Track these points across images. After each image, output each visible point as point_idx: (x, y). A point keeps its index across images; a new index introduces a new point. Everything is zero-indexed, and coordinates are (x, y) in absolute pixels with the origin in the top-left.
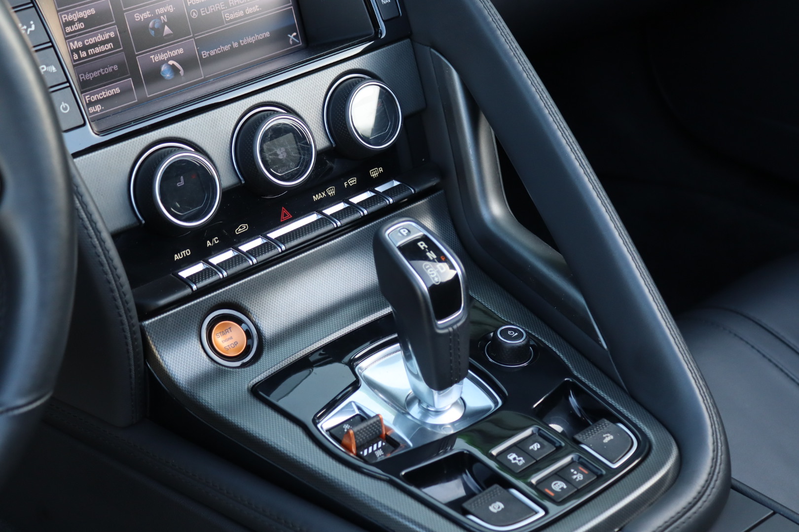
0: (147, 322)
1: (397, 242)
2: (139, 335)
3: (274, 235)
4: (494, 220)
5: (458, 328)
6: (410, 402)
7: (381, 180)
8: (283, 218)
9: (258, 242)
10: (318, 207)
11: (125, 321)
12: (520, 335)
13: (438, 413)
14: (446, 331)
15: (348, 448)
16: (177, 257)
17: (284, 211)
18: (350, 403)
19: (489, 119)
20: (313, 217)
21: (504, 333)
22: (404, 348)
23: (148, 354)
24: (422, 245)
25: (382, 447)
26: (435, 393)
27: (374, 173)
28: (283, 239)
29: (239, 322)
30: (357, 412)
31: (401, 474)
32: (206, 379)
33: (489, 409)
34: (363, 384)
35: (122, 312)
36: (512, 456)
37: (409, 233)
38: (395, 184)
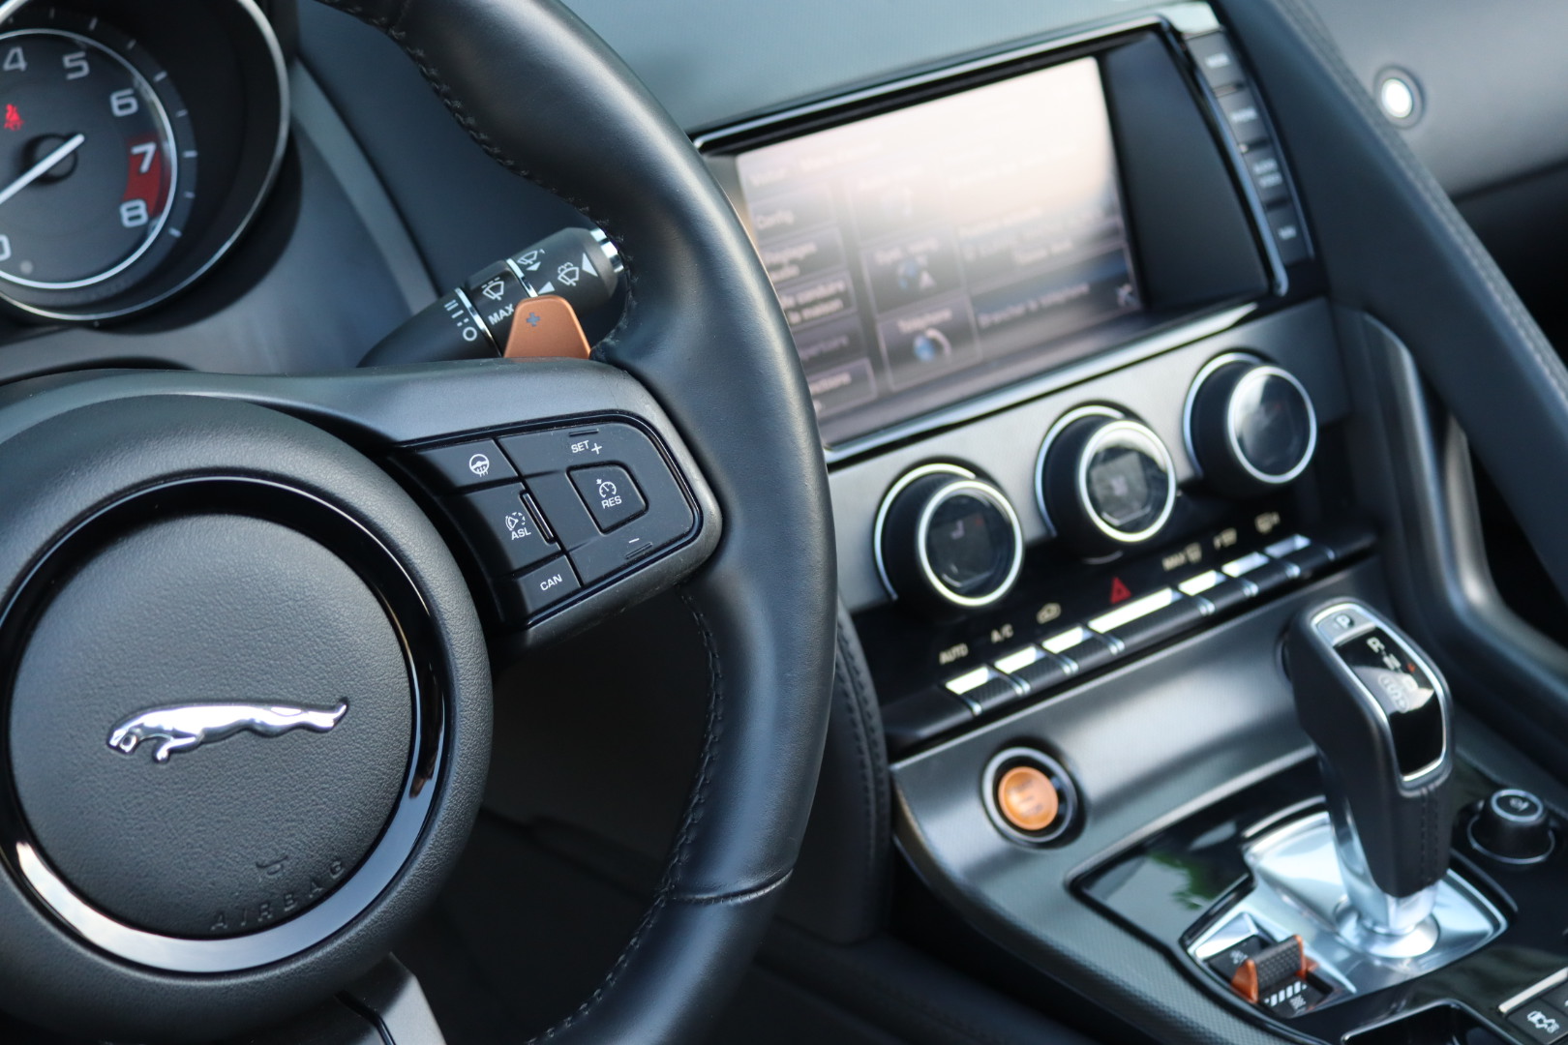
0: (898, 766)
1: (1332, 638)
2: (886, 787)
3: (1103, 623)
4: (1472, 610)
5: (1437, 789)
6: (1340, 916)
7: (1278, 534)
8: (1115, 597)
9: (1074, 637)
10: (1173, 579)
11: (868, 762)
12: (1532, 809)
13: (1391, 937)
14: (1416, 794)
15: (1243, 993)
16: (946, 657)
17: (1117, 584)
18: (1240, 916)
20: (1163, 598)
21: (1504, 803)
22: (1338, 821)
23: (896, 820)
24: (1375, 644)
25: (1302, 993)
26: (1391, 900)
27: (1265, 524)
28: (1120, 632)
29: (1048, 773)
30: (1254, 931)
31: (1342, 1038)
32: (993, 866)
33: (1481, 936)
34: (1260, 884)
35: (864, 745)
36: (1535, 1017)
37: (1352, 623)
38: (1301, 542)
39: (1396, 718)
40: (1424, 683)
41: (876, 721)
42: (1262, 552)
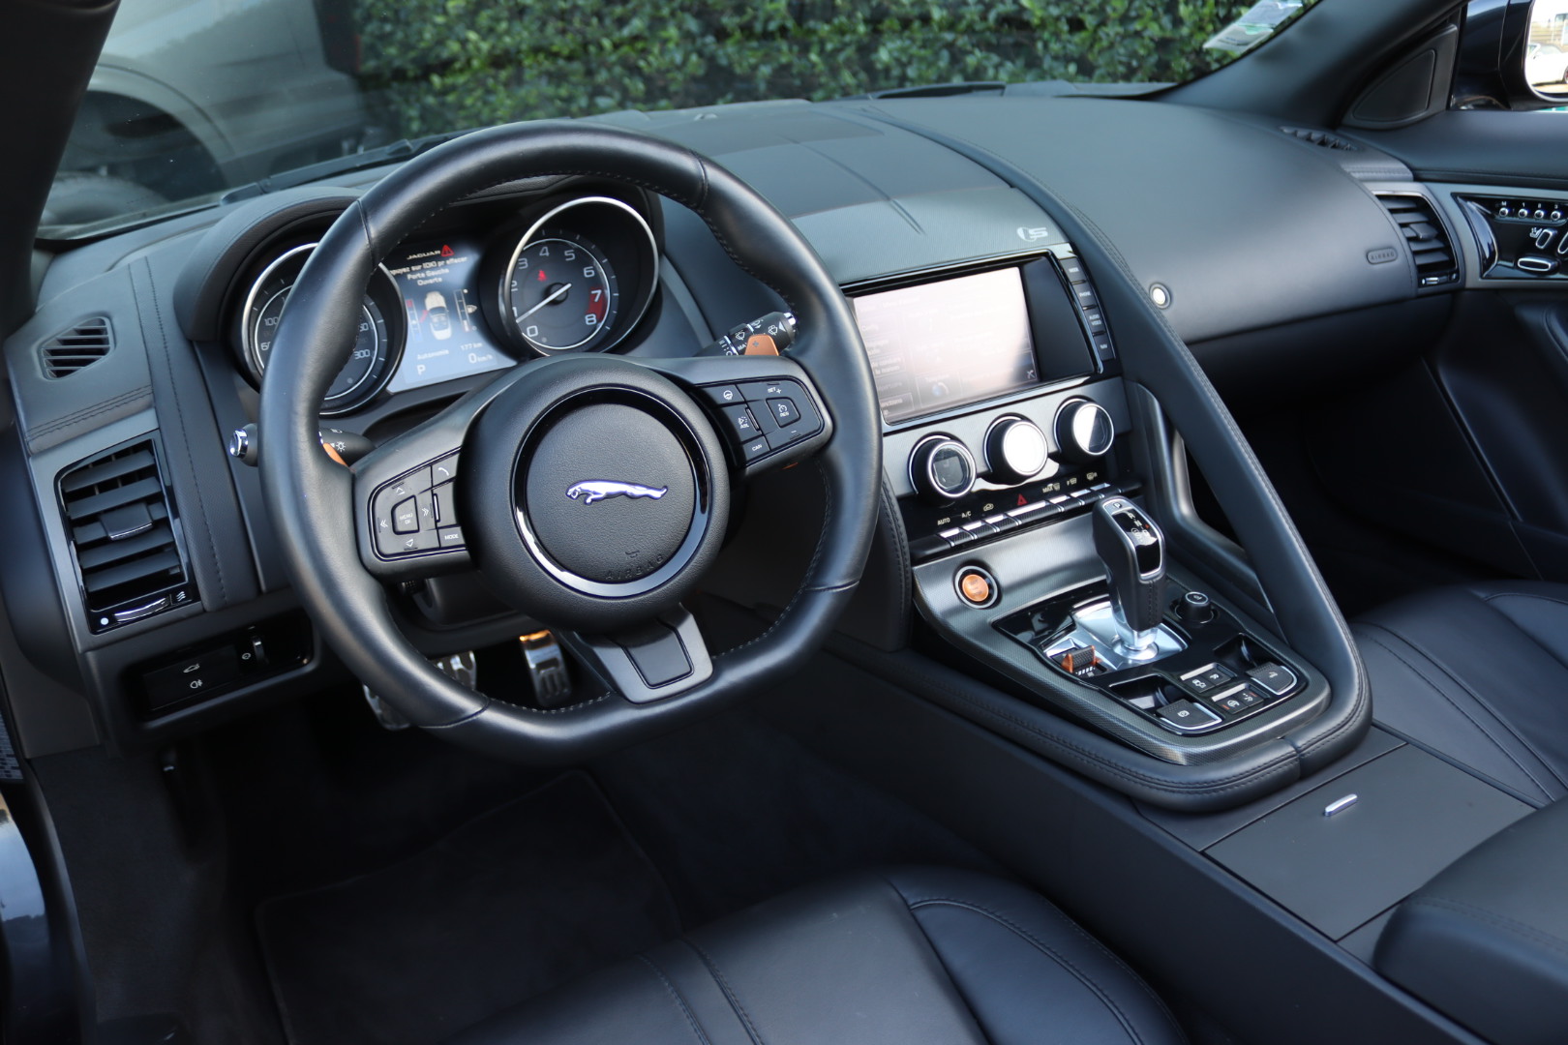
0: (916, 568)
1: (1112, 513)
2: (909, 575)
3: (1013, 514)
4: (1183, 517)
5: (1157, 581)
6: (1114, 642)
7: (1096, 482)
8: (1019, 503)
9: (1000, 518)
10: (1046, 497)
11: (901, 562)
12: (1204, 599)
13: (1136, 651)
14: (1147, 583)
15: (1066, 669)
16: (940, 523)
17: (1020, 497)
18: (1068, 640)
19: (1182, 435)
20: (1042, 504)
21: (1191, 596)
23: (914, 591)
24: (1131, 516)
25: (1093, 671)
26: (1136, 634)
27: (1090, 477)
28: (1019, 517)
29: (984, 576)
30: (1074, 646)
31: (1108, 687)
32: (954, 611)
33: (1176, 650)
34: (1077, 625)
35: (900, 553)
36: (1196, 682)
37: (1121, 507)
38: (1106, 485)
39: (1140, 548)
40: (1153, 534)
41: (907, 549)
42: (1088, 489)
